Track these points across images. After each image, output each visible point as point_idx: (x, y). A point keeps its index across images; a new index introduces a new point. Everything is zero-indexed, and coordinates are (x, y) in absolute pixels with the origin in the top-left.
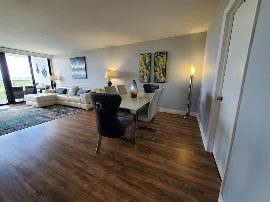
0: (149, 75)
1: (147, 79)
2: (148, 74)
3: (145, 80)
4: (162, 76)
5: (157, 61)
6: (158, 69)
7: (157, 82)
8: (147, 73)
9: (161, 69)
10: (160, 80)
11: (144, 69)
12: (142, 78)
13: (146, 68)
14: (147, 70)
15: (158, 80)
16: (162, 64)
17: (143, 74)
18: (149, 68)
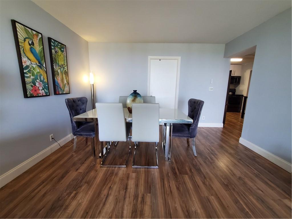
0: (46, 80)
1: (43, 89)
2: (44, 79)
3: (40, 91)
4: (65, 84)
5: (56, 56)
6: (59, 71)
7: (60, 93)
8: (41, 75)
9: (63, 71)
10: (64, 90)
11: (34, 66)
12: (32, 86)
13: (38, 64)
14: (41, 68)
15: (61, 89)
16: (63, 63)
17: (32, 77)
18: (44, 65)
